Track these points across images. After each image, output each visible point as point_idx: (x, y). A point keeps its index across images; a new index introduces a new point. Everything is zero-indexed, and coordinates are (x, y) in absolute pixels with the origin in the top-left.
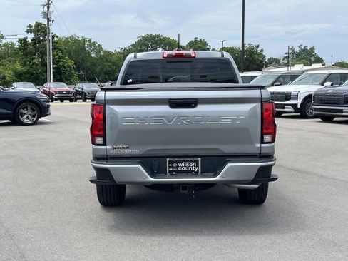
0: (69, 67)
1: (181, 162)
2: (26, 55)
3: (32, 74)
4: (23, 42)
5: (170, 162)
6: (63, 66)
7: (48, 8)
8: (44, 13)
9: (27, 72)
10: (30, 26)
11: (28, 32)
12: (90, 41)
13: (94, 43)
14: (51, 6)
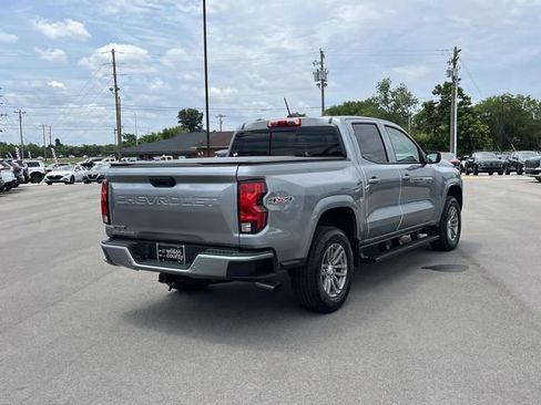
0: (481, 132)
1: (169, 248)
2: (430, 121)
3: (436, 143)
4: (429, 106)
5: (160, 248)
6: (472, 132)
7: (455, 64)
8: (449, 71)
9: (431, 141)
10: (439, 87)
11: (434, 93)
12: (528, 98)
13: (534, 102)
14: (458, 62)
